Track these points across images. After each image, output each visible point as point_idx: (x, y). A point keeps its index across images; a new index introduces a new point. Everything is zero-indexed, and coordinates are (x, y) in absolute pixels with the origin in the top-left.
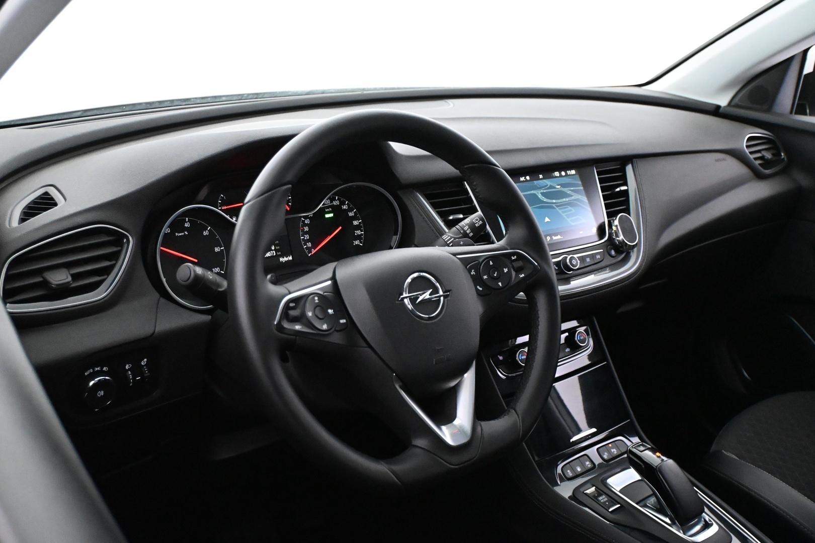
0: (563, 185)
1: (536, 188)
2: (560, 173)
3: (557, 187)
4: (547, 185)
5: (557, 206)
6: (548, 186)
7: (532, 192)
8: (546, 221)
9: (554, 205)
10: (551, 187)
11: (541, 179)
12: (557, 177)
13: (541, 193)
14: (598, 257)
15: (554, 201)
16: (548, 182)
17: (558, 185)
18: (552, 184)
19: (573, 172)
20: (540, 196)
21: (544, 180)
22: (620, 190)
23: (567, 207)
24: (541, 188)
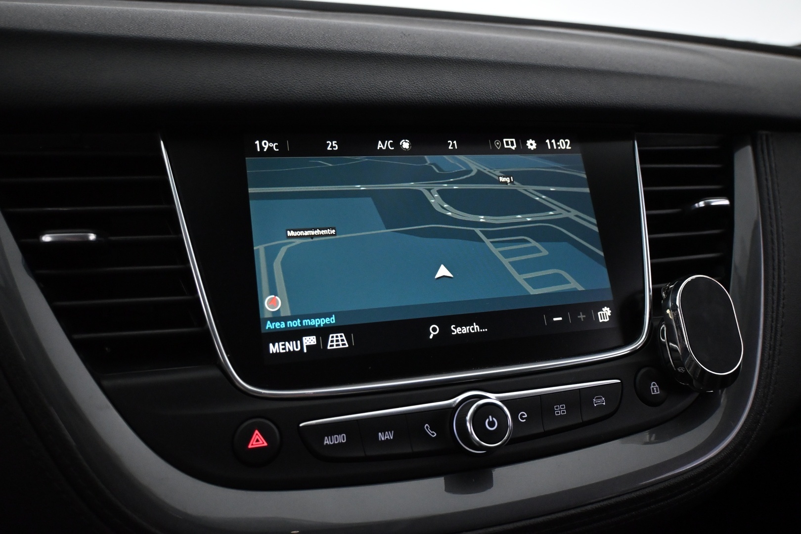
0: (519, 177)
1: (428, 175)
2: (522, 142)
3: (502, 179)
4: (471, 171)
5: (488, 235)
6: (473, 174)
7: (411, 185)
8: (438, 275)
9: (478, 230)
10: (481, 177)
11: (453, 152)
12: (509, 151)
13: (440, 192)
14: (600, 401)
15: (482, 219)
16: (473, 163)
17: (506, 175)
18: (486, 170)
19: (564, 144)
20: (435, 200)
21: (462, 157)
22: (708, 207)
23: (527, 241)
24: (443, 176)
